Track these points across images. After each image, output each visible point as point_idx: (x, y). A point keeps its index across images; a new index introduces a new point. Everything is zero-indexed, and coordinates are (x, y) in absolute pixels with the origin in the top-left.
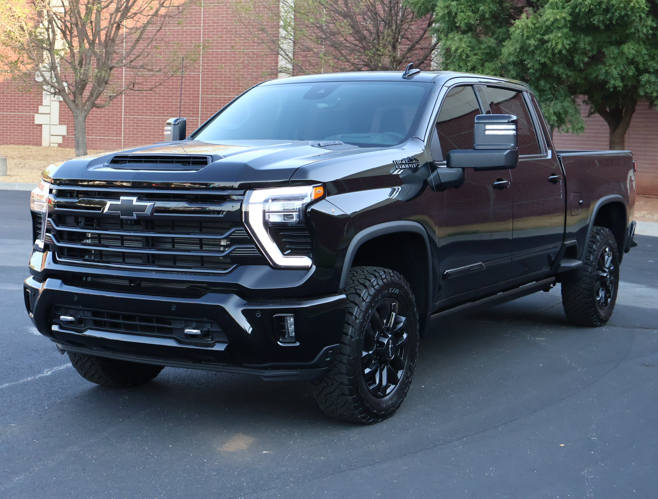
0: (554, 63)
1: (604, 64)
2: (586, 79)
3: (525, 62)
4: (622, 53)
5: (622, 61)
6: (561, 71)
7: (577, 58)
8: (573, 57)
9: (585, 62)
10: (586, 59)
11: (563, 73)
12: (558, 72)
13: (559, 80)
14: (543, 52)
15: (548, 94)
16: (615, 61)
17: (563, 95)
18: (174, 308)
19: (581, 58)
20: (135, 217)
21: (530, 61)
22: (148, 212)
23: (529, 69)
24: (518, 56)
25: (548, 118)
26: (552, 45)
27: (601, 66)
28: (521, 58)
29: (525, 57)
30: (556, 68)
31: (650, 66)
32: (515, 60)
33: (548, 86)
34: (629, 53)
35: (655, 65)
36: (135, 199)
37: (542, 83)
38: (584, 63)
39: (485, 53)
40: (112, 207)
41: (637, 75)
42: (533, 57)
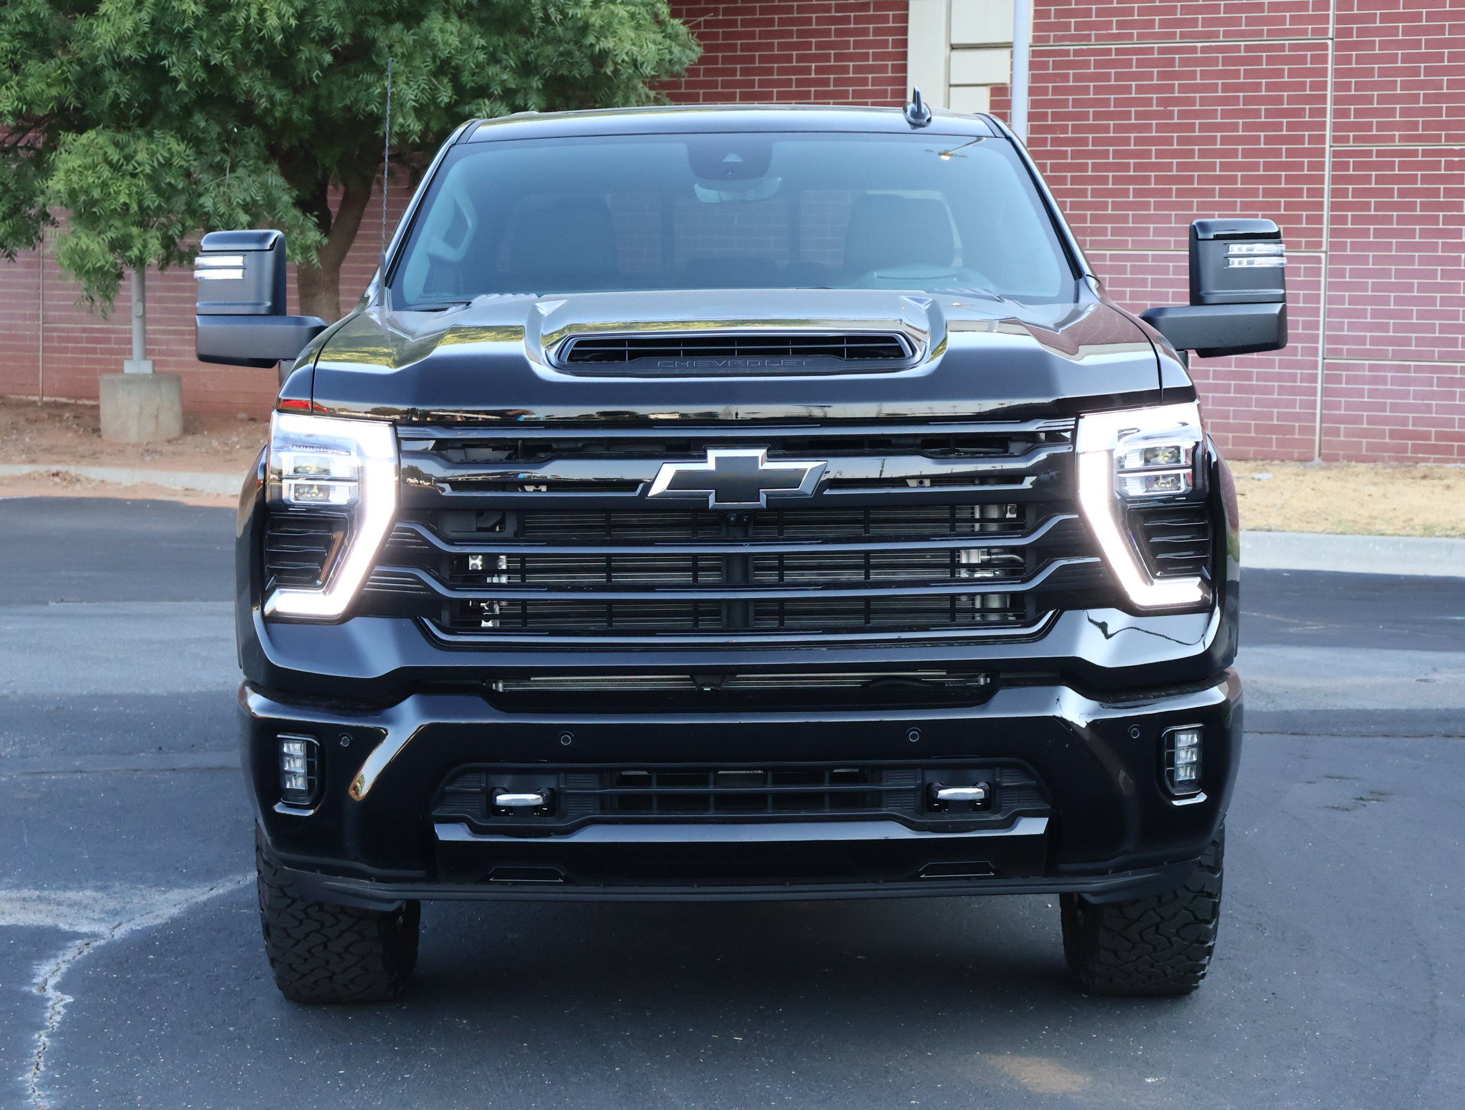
0: (242, 67)
1: (381, 72)
2: (313, 111)
3: (166, 62)
4: (426, 43)
5: (424, 64)
6: (258, 88)
7: (305, 52)
8: (292, 53)
9: (325, 64)
10: (328, 58)
11: (260, 96)
12: (249, 92)
13: (246, 113)
14: (215, 34)
15: (215, 153)
16: (407, 65)
17: (251, 154)
18: (914, 737)
19: (314, 54)
20: (763, 502)
21: (178, 60)
22: (807, 487)
23: (175, 81)
24: (140, 46)
25: (226, 217)
26: (247, 19)
27: (369, 78)
28: (149, 49)
29: (163, 47)
30: (245, 81)
31: (492, 79)
32: (135, 55)
33: (215, 129)
34: (446, 43)
35: (505, 77)
36: (760, 453)
37: (199, 120)
38: (322, 68)
39: (21, 33)
40: (679, 481)
41: (456, 100)
42: (187, 46)
